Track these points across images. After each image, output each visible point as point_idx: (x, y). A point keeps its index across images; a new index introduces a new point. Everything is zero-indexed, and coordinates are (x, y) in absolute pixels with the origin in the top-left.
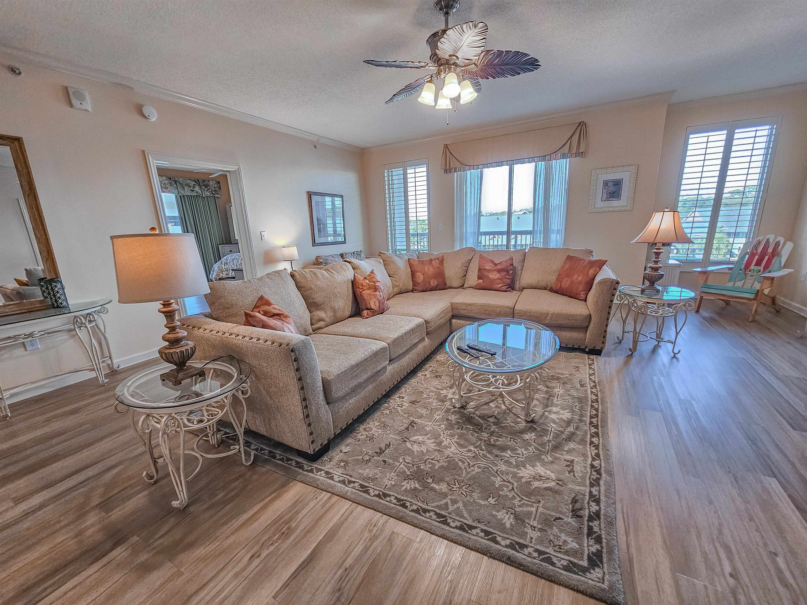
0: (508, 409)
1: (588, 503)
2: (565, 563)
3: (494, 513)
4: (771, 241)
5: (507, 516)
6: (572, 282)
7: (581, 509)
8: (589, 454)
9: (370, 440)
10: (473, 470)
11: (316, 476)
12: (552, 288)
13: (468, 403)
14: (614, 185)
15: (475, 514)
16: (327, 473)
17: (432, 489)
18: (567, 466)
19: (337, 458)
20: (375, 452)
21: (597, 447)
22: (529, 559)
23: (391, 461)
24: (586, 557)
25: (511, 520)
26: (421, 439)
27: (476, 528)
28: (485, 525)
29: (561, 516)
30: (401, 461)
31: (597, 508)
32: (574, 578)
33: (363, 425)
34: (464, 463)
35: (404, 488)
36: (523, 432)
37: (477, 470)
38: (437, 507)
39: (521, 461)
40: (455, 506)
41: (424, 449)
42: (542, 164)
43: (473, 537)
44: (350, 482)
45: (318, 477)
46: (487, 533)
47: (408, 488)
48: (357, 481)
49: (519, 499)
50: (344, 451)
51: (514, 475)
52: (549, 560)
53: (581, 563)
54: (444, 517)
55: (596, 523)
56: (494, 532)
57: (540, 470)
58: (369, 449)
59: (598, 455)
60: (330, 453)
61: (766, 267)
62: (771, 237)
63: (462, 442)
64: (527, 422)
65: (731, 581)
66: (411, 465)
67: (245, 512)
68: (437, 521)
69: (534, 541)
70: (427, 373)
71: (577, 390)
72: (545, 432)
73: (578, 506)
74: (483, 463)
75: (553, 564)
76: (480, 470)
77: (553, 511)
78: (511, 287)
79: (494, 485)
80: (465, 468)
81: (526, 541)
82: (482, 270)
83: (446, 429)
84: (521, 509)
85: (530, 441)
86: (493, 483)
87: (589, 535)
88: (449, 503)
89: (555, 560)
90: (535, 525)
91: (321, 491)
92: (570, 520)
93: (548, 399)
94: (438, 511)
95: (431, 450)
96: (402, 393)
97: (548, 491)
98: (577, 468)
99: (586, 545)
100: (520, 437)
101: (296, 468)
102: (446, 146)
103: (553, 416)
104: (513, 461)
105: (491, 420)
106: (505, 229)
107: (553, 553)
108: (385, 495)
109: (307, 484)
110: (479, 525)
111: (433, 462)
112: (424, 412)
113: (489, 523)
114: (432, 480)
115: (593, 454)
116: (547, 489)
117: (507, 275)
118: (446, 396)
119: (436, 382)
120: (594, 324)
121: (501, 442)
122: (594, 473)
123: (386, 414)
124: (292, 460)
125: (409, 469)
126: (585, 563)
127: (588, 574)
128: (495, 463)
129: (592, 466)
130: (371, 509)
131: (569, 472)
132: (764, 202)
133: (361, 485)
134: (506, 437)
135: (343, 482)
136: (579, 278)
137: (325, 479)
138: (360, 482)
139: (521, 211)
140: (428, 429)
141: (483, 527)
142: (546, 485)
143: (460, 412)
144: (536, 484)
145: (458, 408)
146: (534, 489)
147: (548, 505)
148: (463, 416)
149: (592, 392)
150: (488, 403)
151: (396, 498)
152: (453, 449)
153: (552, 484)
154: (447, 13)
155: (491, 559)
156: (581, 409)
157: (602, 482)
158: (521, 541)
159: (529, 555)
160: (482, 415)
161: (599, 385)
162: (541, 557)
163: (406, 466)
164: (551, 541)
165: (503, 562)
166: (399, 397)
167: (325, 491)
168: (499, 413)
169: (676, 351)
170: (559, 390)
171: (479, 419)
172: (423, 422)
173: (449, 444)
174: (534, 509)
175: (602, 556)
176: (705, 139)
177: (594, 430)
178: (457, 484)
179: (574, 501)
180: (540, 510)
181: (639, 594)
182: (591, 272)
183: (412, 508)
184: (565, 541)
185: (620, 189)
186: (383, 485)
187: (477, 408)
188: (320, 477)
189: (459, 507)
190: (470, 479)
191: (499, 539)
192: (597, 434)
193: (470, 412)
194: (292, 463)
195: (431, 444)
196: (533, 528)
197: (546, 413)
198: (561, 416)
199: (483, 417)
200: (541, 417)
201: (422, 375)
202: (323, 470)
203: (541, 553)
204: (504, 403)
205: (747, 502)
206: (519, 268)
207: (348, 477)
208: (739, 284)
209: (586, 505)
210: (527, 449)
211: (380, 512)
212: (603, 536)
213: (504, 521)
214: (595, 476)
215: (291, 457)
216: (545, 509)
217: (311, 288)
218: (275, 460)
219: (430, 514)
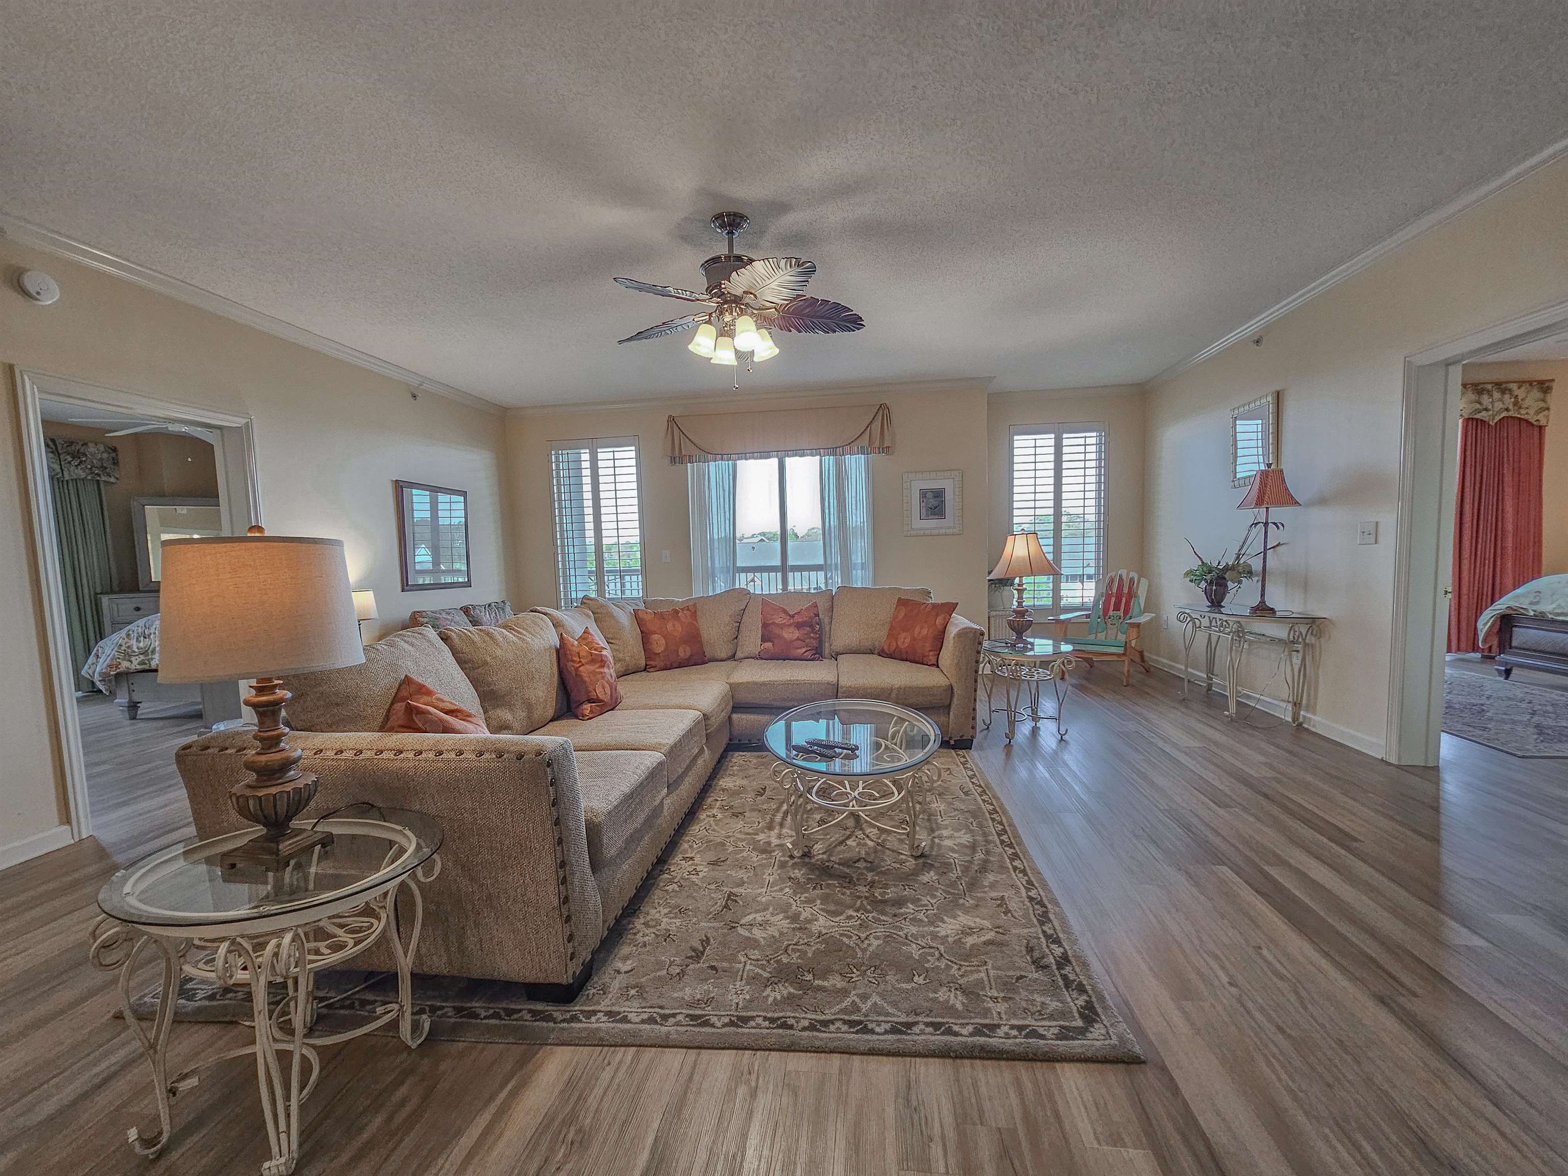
0: (878, 844)
1: (1048, 947)
2: (1056, 1031)
3: (931, 995)
4: (1124, 577)
5: (952, 995)
6: (914, 639)
7: (1043, 957)
8: (1019, 883)
9: (665, 940)
10: (869, 945)
11: (590, 1025)
12: (883, 651)
13: (812, 848)
14: (935, 497)
15: (905, 1005)
16: (609, 1014)
17: (820, 989)
18: (998, 906)
19: (615, 985)
20: (687, 958)
21: (1024, 872)
22: (1010, 1041)
23: (725, 964)
24: (1076, 1015)
25: (960, 998)
26: (760, 919)
27: (916, 1023)
28: (928, 1015)
29: (1023, 973)
30: (743, 960)
31: (1061, 950)
32: (1076, 1045)
33: (639, 918)
34: (851, 937)
35: (771, 999)
36: (915, 873)
37: (876, 943)
38: (841, 1011)
39: (935, 915)
40: (869, 1003)
41: (773, 931)
42: (830, 460)
43: (917, 1037)
44: (665, 1017)
45: (595, 1025)
46: (936, 1026)
47: (779, 997)
48: (678, 1011)
49: (956, 967)
50: (623, 970)
51: (934, 936)
52: (1034, 1034)
53: (1074, 1024)
54: (860, 1022)
55: (1068, 969)
56: (945, 1020)
57: (964, 919)
58: (669, 956)
59: (1030, 882)
60: (596, 979)
61: (1126, 612)
62: (1123, 572)
63: (832, 908)
64: (916, 858)
65: (1234, 990)
66: (764, 962)
67: (459, 1133)
68: (853, 1033)
69: (1004, 1016)
70: (715, 811)
71: (963, 801)
72: (945, 868)
73: (1036, 954)
74: (880, 930)
75: (1042, 1037)
76: (880, 942)
77: (1009, 969)
78: (817, 654)
79: (912, 957)
80: (857, 945)
81: (993, 1018)
82: (769, 625)
83: (795, 893)
84: (966, 979)
85: (931, 883)
86: (911, 957)
87: (1067, 986)
88: (857, 1000)
89: (1041, 1031)
90: (996, 994)
91: (612, 1049)
92: (1036, 975)
93: (929, 820)
94: (847, 1018)
95: (785, 931)
96: (686, 851)
97: (990, 946)
98: (1013, 905)
99: (1069, 1000)
100: (916, 881)
101: (537, 1023)
102: (672, 420)
103: (948, 843)
104: (921, 916)
105: (861, 865)
106: (777, 562)
107: (1033, 1023)
108: (745, 1020)
109: (577, 1045)
110: (920, 1019)
111: (799, 948)
112: (741, 874)
113: (931, 1011)
114: (811, 975)
115: (1024, 883)
116: (985, 943)
117: (812, 632)
118: (769, 843)
119: (739, 824)
120: (958, 700)
121: (891, 893)
122: (1036, 907)
123: (673, 891)
124: (520, 1011)
125: (763, 967)
126: (1079, 1023)
127: (1088, 1034)
128: (897, 927)
129: (1031, 899)
130: (728, 1048)
131: (1005, 913)
132: (1107, 528)
133: (688, 1016)
134: (895, 886)
135: (651, 1020)
136: (923, 631)
137: (612, 1025)
138: (684, 1011)
139: (753, 536)
140: (764, 899)
141: (926, 1020)
142: (983, 939)
143: (805, 864)
144: (970, 941)
145: (799, 858)
146: (970, 949)
147: (999, 963)
148: (812, 868)
149: (984, 801)
150: (844, 841)
151: (765, 1019)
152: (822, 920)
153: (991, 935)
154: (731, 233)
155: (958, 1061)
156: (981, 826)
157: (1052, 916)
158: (987, 1021)
159: (1007, 1036)
160: (843, 861)
161: (988, 788)
162: (1023, 1033)
163: (755, 966)
164: (1025, 1009)
165: (975, 1058)
166: (684, 859)
167: (621, 1046)
168: (867, 854)
169: (1063, 731)
170: (938, 806)
171: (841, 867)
172: (749, 890)
173: (812, 914)
174: (983, 975)
175: (1094, 1007)
176: (1032, 443)
177: (1010, 851)
178: (855, 970)
179: (1030, 950)
180: (992, 972)
181: (1153, 1038)
182: (939, 621)
183: (801, 1025)
184: (1043, 1003)
185: (943, 502)
186: (731, 1006)
187: (829, 851)
188: (600, 1025)
189: (875, 1003)
190: (871, 958)
191: (956, 1028)
192: (1015, 856)
193: (822, 861)
194: (522, 1016)
195: (781, 923)
196: (995, 999)
197: (937, 840)
198: (958, 840)
199: (844, 863)
200: (932, 847)
201: (709, 816)
202: (600, 1011)
203: (1020, 1028)
204: (868, 836)
205: (1210, 899)
206: (826, 620)
207: (657, 1010)
208: (1101, 636)
209: (1047, 951)
210: (933, 896)
211: (749, 1049)
212: (1085, 982)
213: (951, 1002)
214: (1040, 910)
215: (513, 1006)
216: (998, 969)
217: (485, 663)
218: (479, 1021)
219: (836, 1026)
